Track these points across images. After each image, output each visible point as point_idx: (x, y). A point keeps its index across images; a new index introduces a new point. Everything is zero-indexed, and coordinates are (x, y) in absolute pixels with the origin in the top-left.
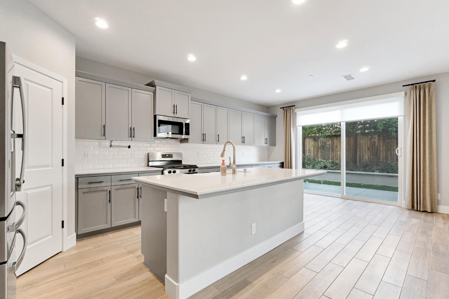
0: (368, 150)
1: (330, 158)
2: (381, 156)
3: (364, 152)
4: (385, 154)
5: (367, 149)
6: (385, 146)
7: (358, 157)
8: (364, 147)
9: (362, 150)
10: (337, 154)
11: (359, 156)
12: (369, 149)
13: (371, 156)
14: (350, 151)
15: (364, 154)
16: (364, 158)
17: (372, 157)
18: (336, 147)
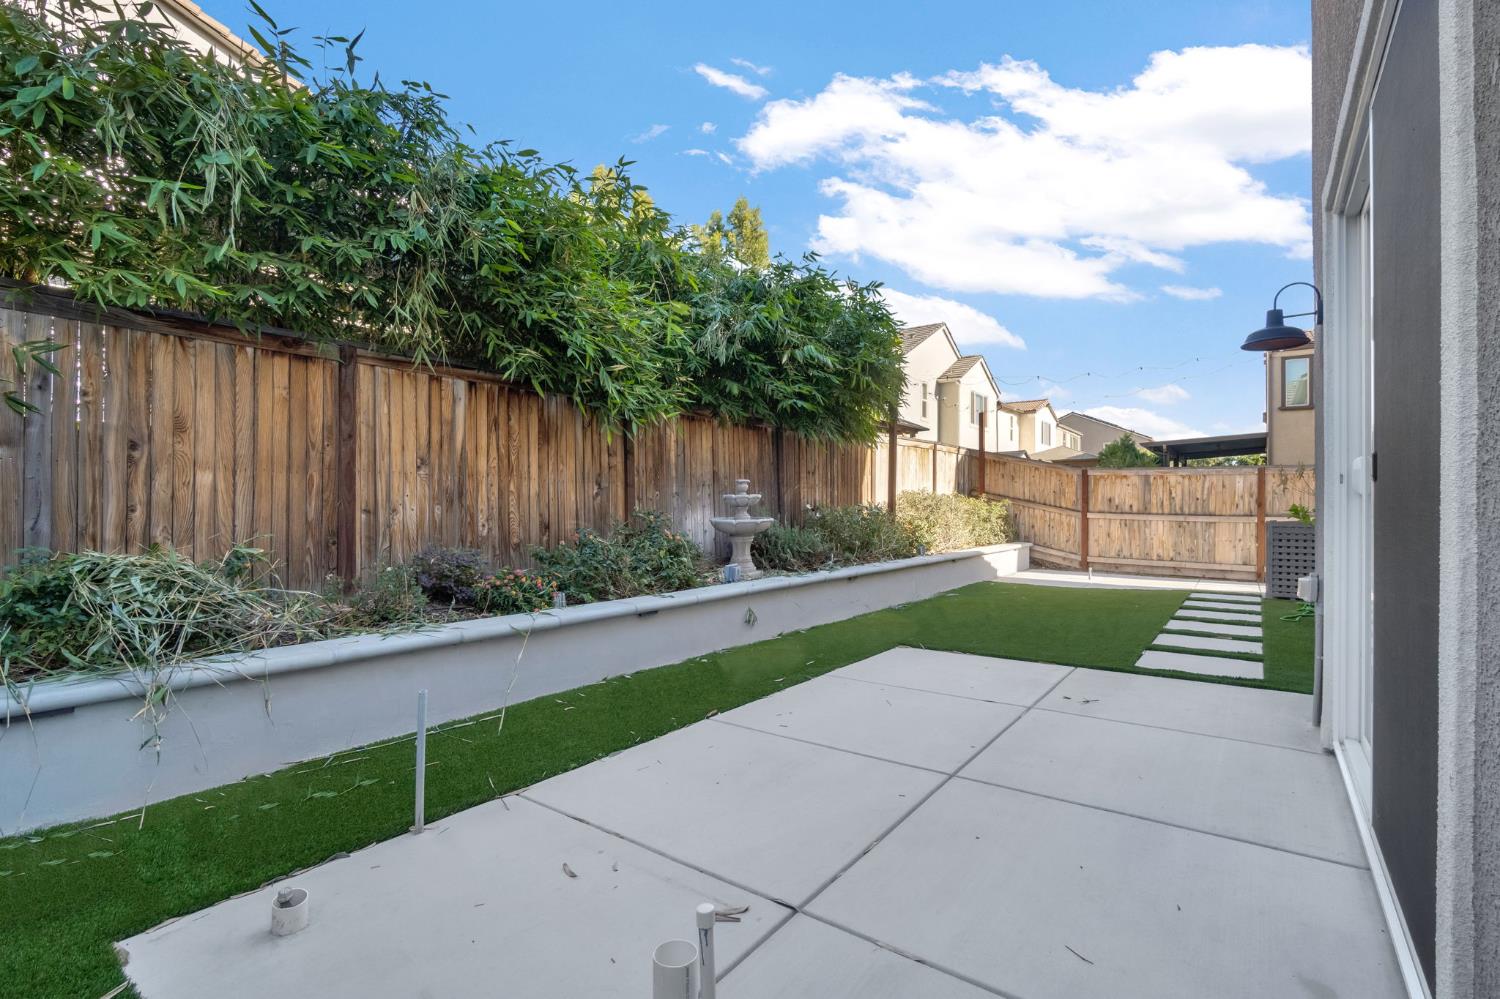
0: (418, 468)
1: (110, 534)
2: (482, 506)
3: (396, 481)
4: (494, 498)
5: (411, 458)
6: (498, 449)
7: (361, 518)
8: (396, 446)
9: (382, 465)
10: (183, 493)
11: (367, 511)
12: (422, 462)
13: (432, 512)
14: (306, 467)
15: (396, 497)
16: (398, 518)
17: (438, 511)
18: (179, 427)
